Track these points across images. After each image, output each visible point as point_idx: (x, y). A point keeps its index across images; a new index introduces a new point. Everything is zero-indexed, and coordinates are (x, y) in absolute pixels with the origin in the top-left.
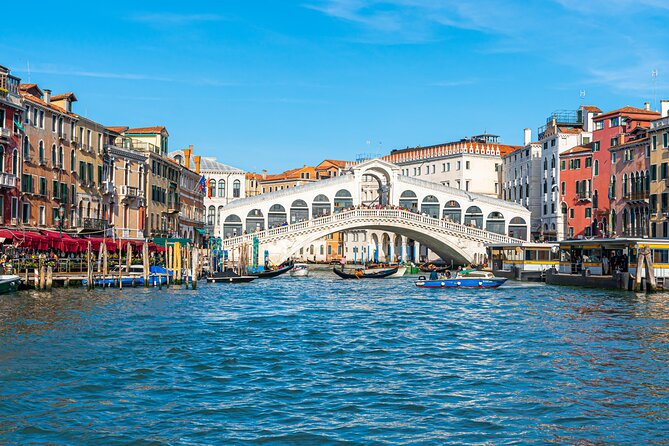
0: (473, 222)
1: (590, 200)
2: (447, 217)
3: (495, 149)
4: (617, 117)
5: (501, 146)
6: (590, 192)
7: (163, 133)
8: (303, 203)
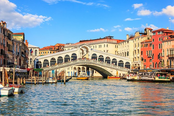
0: (114, 64)
1: (152, 57)
2: (106, 62)
3: (115, 41)
4: (160, 32)
5: (117, 40)
6: (151, 54)
7: (24, 34)
8: (61, 57)
